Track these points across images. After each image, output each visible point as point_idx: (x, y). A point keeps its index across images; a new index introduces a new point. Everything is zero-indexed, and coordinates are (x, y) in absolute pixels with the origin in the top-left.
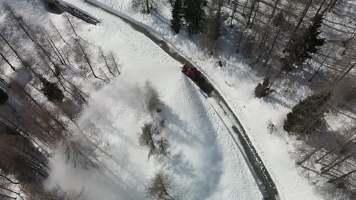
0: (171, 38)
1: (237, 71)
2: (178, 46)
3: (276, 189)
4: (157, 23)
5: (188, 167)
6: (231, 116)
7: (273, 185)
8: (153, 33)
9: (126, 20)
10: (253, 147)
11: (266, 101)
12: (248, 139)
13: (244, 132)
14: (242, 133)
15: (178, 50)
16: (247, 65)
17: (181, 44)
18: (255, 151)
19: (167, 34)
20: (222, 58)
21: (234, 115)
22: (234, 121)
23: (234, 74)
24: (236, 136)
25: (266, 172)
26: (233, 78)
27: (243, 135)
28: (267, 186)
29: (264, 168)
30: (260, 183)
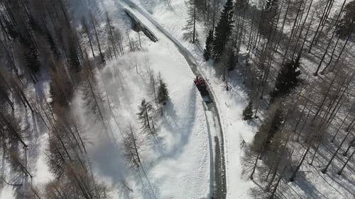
0: (201, 63)
1: (237, 96)
2: (203, 70)
3: (225, 195)
4: (196, 51)
5: (164, 147)
6: (218, 129)
7: (225, 191)
8: (190, 58)
9: (177, 45)
10: (223, 157)
11: (249, 123)
12: (223, 150)
13: (222, 144)
14: (220, 143)
15: (202, 72)
16: (246, 94)
17: (206, 69)
18: (224, 160)
19: (200, 60)
20: (230, 85)
21: (221, 129)
22: (219, 133)
23: (234, 98)
24: (214, 144)
25: (224, 180)
26: (232, 101)
27: (220, 145)
28: (219, 189)
29: (225, 175)
30: (215, 185)
